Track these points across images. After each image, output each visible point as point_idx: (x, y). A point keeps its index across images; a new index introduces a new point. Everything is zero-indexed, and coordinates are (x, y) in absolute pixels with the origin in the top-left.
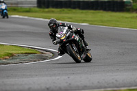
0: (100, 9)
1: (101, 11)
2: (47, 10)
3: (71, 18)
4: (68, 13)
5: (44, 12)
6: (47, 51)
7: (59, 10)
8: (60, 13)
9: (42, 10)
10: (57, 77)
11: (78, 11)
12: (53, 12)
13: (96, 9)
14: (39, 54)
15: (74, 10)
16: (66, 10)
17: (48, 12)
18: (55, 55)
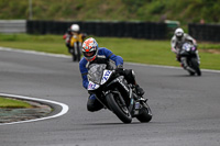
0: (128, 36)
1: (130, 39)
2: (42, 37)
5: (37, 40)
6: (41, 103)
9: (34, 37)
12: (52, 40)
13: (122, 36)
14: (30, 108)
17: (45, 41)
18: (55, 109)
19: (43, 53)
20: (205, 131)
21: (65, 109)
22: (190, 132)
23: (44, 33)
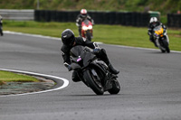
0: (118, 24)
1: (119, 26)
2: (47, 24)
6: (47, 78)
7: (63, 24)
9: (41, 24)
12: (55, 27)
13: (113, 23)
14: (37, 82)
17: (50, 27)
18: (58, 83)
22: (169, 103)
23: (49, 20)
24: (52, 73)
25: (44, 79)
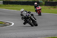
0: (29, 5)
1: (30, 6)
2: (7, 5)
3: (17, 9)
4: (16, 7)
5: (6, 6)
6: (7, 22)
7: (12, 5)
8: (13, 6)
9: (5, 5)
10: (11, 34)
11: (20, 6)
12: (9, 6)
13: (28, 5)
14: (4, 24)
15: (18, 5)
16: (15, 5)
17: (8, 6)
19: (7, 9)
20: (49, 29)
21: (13, 24)
23: (7, 4)
24: (8, 21)
25: (6, 23)
